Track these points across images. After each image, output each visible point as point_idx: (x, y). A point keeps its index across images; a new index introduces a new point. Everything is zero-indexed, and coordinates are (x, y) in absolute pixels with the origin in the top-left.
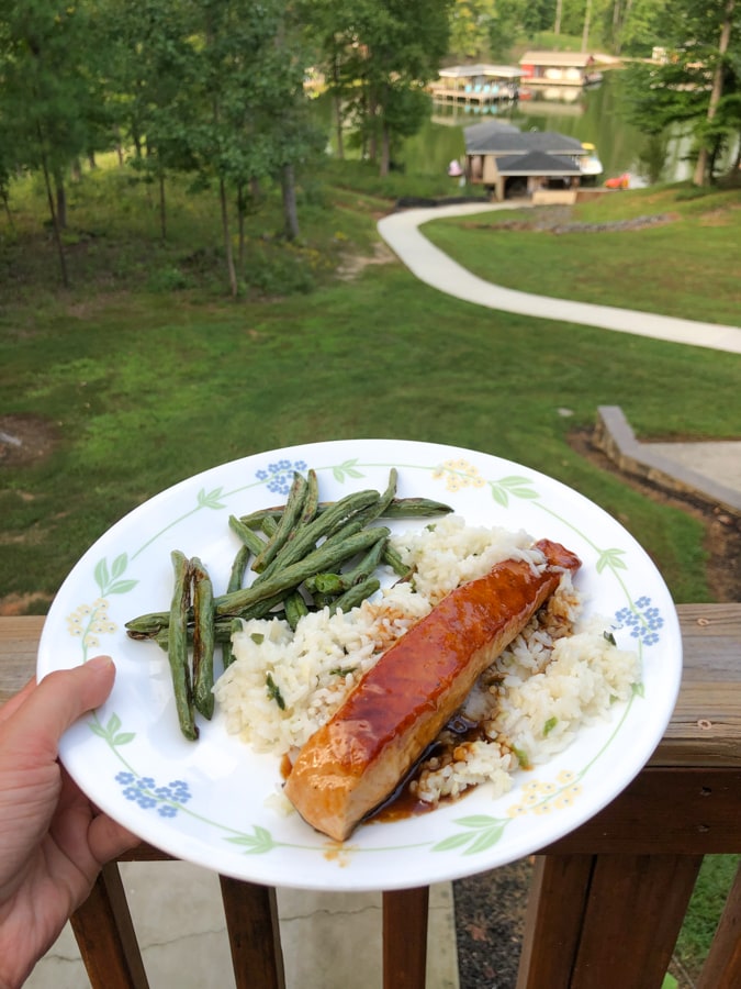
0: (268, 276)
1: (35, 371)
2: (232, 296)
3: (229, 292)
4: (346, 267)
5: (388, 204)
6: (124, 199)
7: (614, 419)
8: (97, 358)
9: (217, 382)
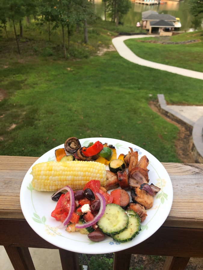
0: (76, 53)
1: (5, 77)
2: (65, 58)
3: (64, 57)
4: (100, 51)
5: (116, 34)
6: (40, 30)
7: (161, 98)
8: (23, 74)
9: (55, 82)
